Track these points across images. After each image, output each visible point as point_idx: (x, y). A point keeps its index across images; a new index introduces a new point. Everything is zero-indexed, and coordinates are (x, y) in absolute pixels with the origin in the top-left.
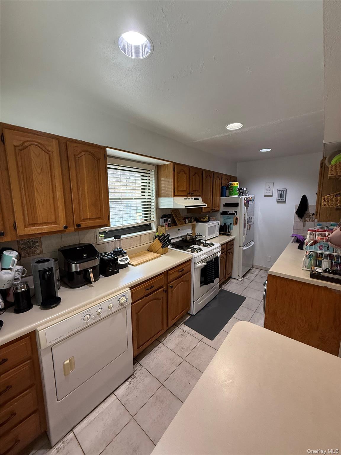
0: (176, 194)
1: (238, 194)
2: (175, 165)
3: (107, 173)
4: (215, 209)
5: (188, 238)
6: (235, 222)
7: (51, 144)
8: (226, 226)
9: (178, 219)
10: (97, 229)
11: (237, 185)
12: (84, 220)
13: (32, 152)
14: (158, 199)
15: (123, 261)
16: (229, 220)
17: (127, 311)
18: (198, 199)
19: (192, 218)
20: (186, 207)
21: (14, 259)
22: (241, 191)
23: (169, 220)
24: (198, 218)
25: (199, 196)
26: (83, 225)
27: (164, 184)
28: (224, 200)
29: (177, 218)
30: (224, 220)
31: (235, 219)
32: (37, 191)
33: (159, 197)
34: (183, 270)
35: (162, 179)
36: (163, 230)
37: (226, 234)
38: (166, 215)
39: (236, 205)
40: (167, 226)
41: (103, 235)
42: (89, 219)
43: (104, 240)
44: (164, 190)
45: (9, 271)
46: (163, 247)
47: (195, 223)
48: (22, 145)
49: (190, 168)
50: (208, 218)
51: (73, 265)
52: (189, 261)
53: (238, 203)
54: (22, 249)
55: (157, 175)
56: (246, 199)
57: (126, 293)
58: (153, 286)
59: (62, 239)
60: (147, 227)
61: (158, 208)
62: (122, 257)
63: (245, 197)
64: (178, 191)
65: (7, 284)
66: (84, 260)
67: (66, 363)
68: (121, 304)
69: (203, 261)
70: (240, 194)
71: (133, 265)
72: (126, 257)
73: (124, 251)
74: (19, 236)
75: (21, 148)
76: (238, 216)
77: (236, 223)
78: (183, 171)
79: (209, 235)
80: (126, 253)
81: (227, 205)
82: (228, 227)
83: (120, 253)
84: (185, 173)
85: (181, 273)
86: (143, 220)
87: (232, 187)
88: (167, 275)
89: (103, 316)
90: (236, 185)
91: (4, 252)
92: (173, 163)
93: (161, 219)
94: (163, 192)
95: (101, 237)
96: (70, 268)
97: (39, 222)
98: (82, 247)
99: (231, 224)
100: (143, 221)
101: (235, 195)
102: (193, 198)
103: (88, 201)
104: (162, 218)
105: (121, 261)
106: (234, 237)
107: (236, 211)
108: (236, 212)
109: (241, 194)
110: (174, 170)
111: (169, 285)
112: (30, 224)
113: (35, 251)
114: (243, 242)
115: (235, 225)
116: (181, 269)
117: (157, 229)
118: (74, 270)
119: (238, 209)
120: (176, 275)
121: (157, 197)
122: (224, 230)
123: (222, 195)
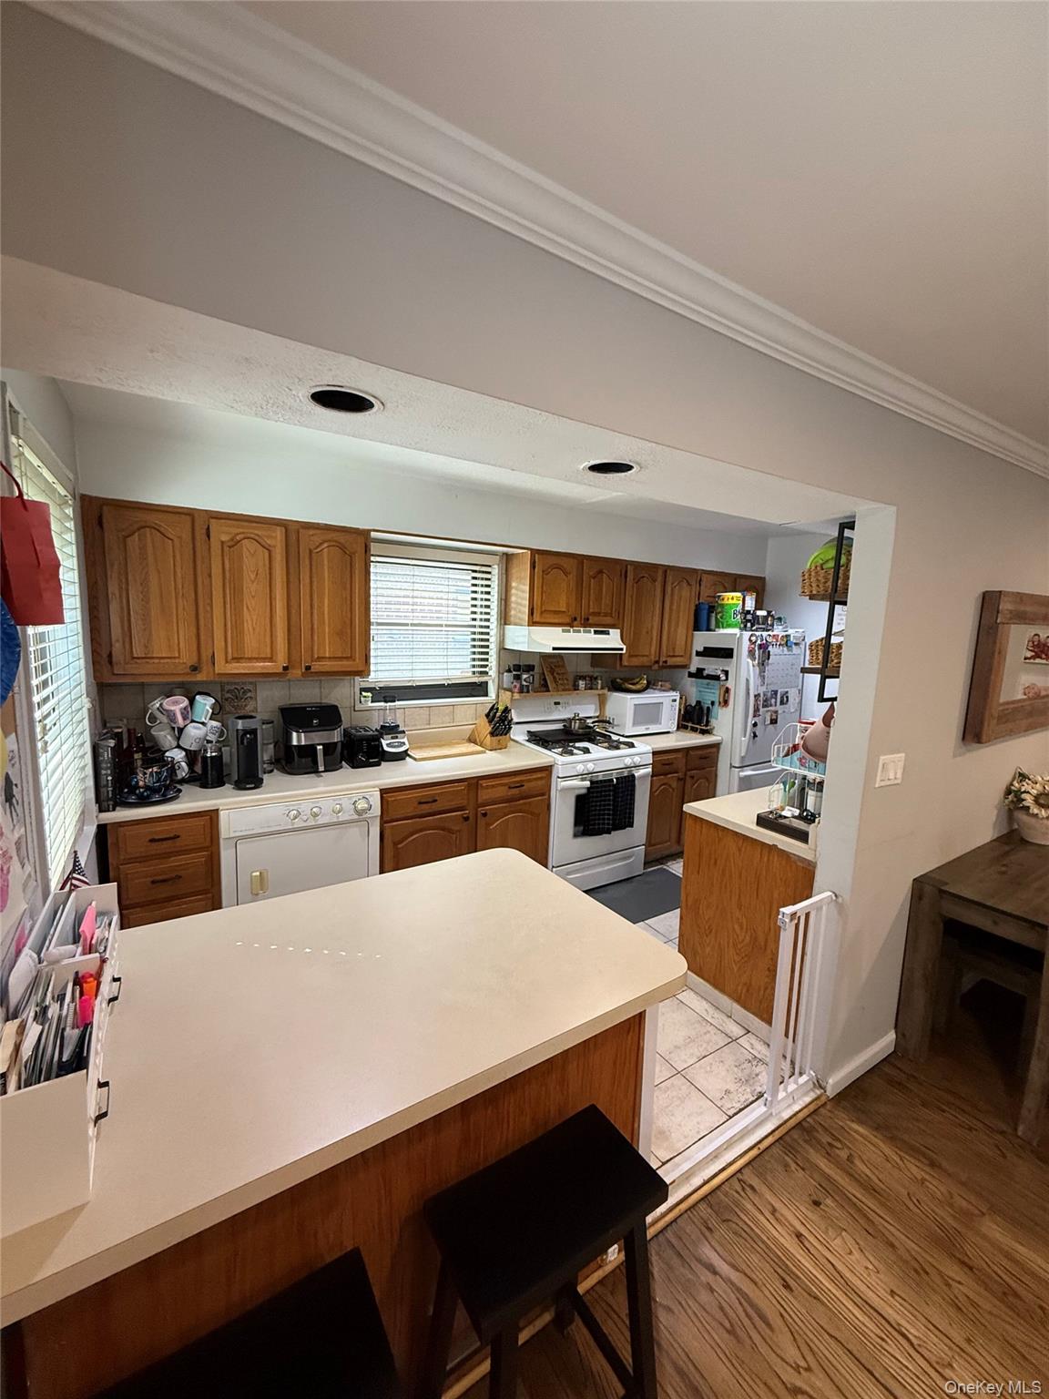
0: (537, 618)
1: (742, 626)
2: (537, 556)
3: (367, 573)
4: (666, 662)
5: (575, 726)
6: (721, 700)
7: (274, 535)
8: (701, 708)
9: (554, 678)
10: (356, 678)
11: (735, 601)
12: (319, 659)
13: (245, 549)
14: (504, 628)
15: (395, 747)
16: (711, 695)
17: (370, 829)
18: (609, 634)
19: (596, 678)
20: (554, 649)
21: (208, 708)
22: (749, 617)
23: (525, 676)
24: (618, 680)
25: (613, 626)
26: (316, 667)
27: (517, 595)
28: (702, 640)
29: (553, 674)
30: (700, 691)
31: (724, 689)
32: (247, 607)
33: (505, 624)
34: (523, 786)
35: (514, 584)
36: (506, 699)
37: (697, 729)
38: (520, 666)
39: (727, 653)
40: (516, 690)
41: (369, 694)
42: (330, 658)
43: (370, 704)
44: (515, 609)
45: (201, 725)
46: (492, 734)
47: (605, 691)
48: (232, 540)
49: (581, 559)
50: (645, 682)
51: (295, 734)
52: (548, 770)
53: (732, 650)
54: (226, 700)
55: (504, 576)
56: (753, 639)
57: (371, 796)
58: (436, 801)
59: (292, 691)
60: (478, 689)
61: (502, 649)
62: (392, 738)
63: (752, 635)
64: (542, 613)
65: (194, 744)
66: (313, 729)
67: (254, 874)
68: (358, 812)
69: (582, 776)
70: (745, 626)
71: (415, 759)
72: (402, 741)
73: (401, 729)
74: (218, 674)
75: (230, 544)
76: (730, 684)
77: (726, 703)
78: (559, 567)
79: (635, 723)
80: (404, 732)
81: (709, 652)
82: (705, 712)
83: (393, 730)
84: (566, 574)
85: (515, 791)
86: (468, 672)
87: (722, 606)
88: (477, 789)
89: (321, 820)
90: (730, 601)
91: (198, 697)
92: (531, 550)
93: (505, 674)
94: (513, 612)
95: (365, 697)
96: (289, 738)
97: (246, 656)
98: (316, 707)
99: (713, 703)
100: (470, 674)
101: (729, 626)
102: (592, 630)
103: (329, 626)
104: (509, 671)
105: (388, 745)
106: (720, 738)
107: (726, 669)
108: (726, 673)
109: (749, 625)
110: (533, 566)
111: (480, 809)
112: (233, 659)
113: (246, 706)
114: (743, 755)
115: (724, 709)
116: (517, 782)
117: (498, 696)
118: (295, 742)
119: (730, 665)
120: (501, 792)
121: (503, 622)
122: (694, 717)
123: (697, 628)
